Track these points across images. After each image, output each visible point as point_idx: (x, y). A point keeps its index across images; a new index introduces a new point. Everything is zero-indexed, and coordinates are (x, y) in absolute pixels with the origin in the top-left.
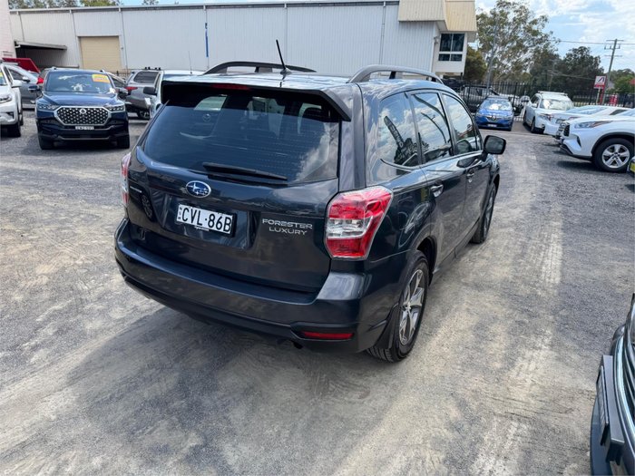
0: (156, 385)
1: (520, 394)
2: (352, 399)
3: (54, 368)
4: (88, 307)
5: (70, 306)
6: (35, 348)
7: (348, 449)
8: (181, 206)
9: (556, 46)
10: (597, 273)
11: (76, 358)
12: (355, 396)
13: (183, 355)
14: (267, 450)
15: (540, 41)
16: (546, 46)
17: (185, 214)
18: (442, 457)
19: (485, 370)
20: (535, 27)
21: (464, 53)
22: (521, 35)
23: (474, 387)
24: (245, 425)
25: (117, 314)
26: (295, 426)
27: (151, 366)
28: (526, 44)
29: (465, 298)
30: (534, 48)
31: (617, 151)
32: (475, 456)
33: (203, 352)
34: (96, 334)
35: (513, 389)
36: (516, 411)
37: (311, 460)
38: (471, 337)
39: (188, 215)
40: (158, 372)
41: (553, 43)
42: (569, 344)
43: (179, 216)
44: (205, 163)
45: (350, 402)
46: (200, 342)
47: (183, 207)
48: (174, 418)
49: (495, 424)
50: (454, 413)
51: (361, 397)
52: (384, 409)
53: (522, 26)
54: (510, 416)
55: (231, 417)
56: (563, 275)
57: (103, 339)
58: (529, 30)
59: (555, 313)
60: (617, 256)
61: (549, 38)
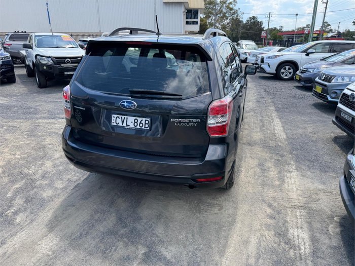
0: (105, 223)
1: (294, 195)
2: (215, 212)
3: (34, 223)
4: (38, 183)
5: (26, 184)
6: (15, 213)
7: (226, 238)
8: (113, 115)
9: (242, 16)
10: (300, 131)
11: (47, 215)
12: (216, 210)
13: (112, 203)
14: (185, 247)
15: (234, 13)
16: (237, 16)
17: (116, 120)
18: (273, 233)
19: (273, 186)
20: (231, 6)
21: (199, 20)
22: (224, 11)
23: (272, 195)
24: (167, 236)
25: (59, 185)
26: (193, 231)
27: (96, 212)
28: (227, 15)
29: (247, 150)
30: (231, 17)
31: (287, 69)
32: (287, 230)
33: (123, 199)
34: (52, 199)
35: (289, 193)
36: (296, 204)
37: (210, 247)
38: (258, 170)
39: (119, 121)
40: (102, 215)
41: (240, 14)
42: (304, 167)
43: (113, 121)
44: (130, 89)
45: (215, 213)
46: (119, 194)
47: (116, 116)
48: (125, 239)
49: (289, 212)
50: (269, 210)
51: (219, 210)
52: (235, 214)
53: (224, 5)
54: (294, 207)
55: (157, 233)
56: (286, 134)
57: (58, 202)
58: (228, 7)
59: (291, 153)
60: (306, 122)
61: (239, 12)
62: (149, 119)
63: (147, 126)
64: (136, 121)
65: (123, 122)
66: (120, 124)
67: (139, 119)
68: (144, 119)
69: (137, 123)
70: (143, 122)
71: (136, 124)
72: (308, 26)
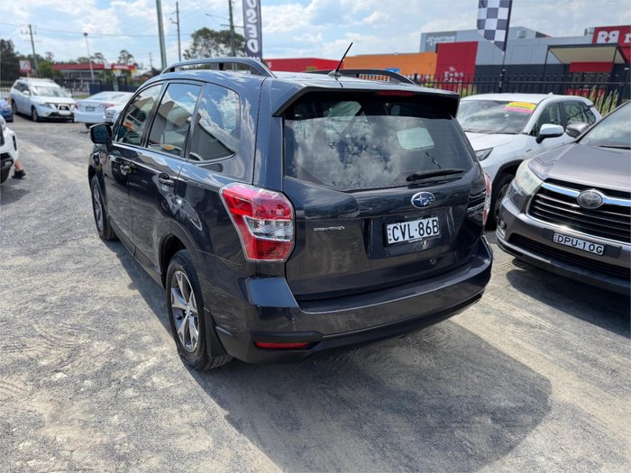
8: (389, 226)
39: (398, 233)
43: (389, 238)
47: (392, 227)
62: (437, 218)
63: (436, 229)
64: (421, 226)
65: (403, 234)
66: (401, 239)
67: (425, 222)
68: (431, 220)
69: (422, 228)
70: (430, 225)
71: (422, 232)
72: (98, 56)
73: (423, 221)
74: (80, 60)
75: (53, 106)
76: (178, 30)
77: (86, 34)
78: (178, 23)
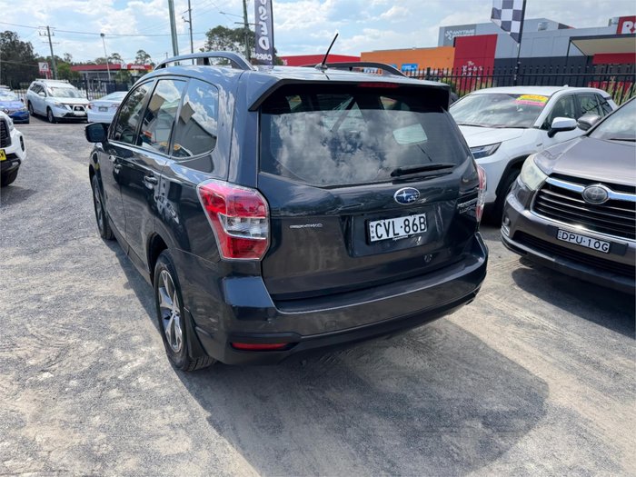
8: (371, 224)
17: (378, 230)
39: (382, 231)
43: (372, 235)
47: (374, 223)
63: (423, 227)
64: (407, 223)
65: (388, 232)
67: (411, 218)
69: (408, 226)
71: (407, 230)
72: (116, 56)
73: (408, 218)
74: (97, 60)
75: (68, 106)
76: (191, 29)
77: (102, 35)
78: (190, 22)
